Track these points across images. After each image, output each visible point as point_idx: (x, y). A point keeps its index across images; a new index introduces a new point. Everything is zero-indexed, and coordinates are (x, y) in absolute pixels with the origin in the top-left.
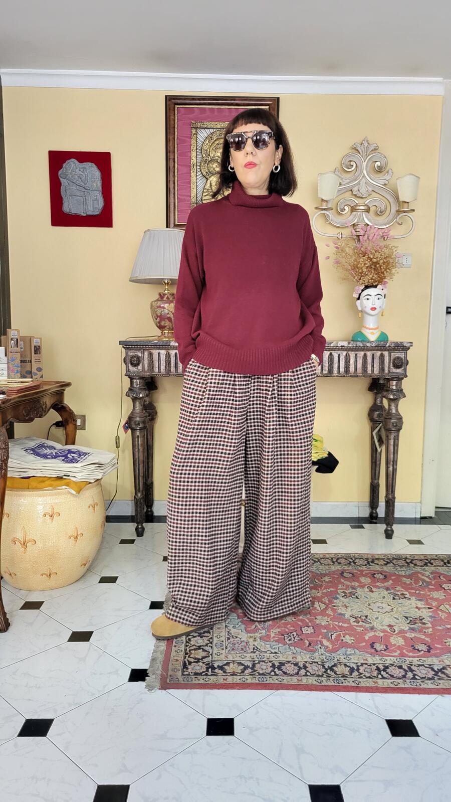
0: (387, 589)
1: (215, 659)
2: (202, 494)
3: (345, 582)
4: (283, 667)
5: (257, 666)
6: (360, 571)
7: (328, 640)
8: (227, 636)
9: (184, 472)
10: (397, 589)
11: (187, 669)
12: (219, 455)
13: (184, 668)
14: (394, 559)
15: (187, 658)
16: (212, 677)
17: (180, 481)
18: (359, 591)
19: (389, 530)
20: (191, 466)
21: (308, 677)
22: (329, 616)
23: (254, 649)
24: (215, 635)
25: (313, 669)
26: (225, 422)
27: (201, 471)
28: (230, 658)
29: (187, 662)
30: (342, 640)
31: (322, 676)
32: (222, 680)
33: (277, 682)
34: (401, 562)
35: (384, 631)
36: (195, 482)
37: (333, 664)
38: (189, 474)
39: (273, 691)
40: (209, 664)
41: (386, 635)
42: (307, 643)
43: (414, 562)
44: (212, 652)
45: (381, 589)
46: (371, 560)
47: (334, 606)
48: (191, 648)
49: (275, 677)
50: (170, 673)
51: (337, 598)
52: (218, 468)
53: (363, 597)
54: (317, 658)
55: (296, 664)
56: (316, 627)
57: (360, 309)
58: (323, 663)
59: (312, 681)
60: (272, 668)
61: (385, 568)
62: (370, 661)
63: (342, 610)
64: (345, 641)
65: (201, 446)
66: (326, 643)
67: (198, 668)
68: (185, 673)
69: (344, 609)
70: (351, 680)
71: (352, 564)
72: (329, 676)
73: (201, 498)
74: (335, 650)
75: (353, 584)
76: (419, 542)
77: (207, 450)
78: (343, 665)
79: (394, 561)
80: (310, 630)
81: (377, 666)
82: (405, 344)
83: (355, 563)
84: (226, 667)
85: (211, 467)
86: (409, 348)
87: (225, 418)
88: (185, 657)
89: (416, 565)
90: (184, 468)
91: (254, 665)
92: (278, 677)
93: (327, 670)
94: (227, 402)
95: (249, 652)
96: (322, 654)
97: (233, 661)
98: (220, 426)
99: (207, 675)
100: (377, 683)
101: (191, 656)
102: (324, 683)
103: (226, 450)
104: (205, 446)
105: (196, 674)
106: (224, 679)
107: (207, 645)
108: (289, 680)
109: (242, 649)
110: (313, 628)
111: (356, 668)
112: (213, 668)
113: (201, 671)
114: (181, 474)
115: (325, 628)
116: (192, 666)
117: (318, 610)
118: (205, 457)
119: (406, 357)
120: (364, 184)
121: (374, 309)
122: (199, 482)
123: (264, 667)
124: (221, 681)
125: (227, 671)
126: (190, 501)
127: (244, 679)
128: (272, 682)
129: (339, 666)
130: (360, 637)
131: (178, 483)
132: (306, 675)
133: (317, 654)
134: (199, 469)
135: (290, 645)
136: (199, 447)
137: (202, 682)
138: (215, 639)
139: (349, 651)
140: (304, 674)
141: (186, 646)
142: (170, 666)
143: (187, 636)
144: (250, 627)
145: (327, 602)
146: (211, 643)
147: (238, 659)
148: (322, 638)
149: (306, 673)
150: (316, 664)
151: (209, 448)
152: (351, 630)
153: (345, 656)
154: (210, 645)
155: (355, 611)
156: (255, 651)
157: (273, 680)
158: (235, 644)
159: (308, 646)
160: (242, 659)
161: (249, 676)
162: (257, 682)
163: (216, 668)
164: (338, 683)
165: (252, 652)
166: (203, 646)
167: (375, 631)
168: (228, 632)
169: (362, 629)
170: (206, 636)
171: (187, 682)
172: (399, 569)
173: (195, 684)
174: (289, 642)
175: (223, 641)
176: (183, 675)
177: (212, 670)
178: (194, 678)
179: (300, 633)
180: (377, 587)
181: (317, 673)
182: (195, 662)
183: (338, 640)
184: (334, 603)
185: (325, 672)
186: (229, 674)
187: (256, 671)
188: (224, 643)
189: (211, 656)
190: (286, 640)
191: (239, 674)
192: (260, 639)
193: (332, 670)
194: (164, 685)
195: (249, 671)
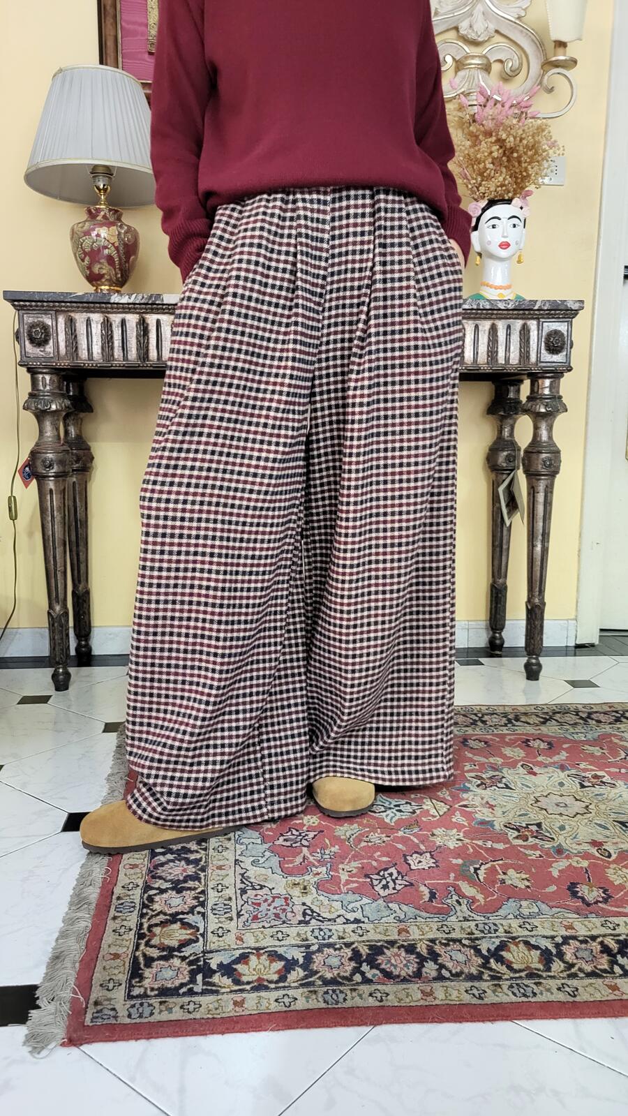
0: (563, 768)
1: (213, 947)
3: (476, 758)
4: (380, 959)
5: (318, 959)
6: (496, 735)
7: (473, 882)
8: (239, 885)
10: (582, 766)
11: (142, 978)
12: (254, 462)
13: (133, 977)
14: (555, 713)
15: (142, 947)
16: (206, 1000)
18: (509, 775)
19: (532, 664)
21: (447, 983)
22: (459, 827)
23: (304, 914)
24: (211, 884)
25: (455, 958)
28: (250, 941)
29: (141, 960)
30: (503, 881)
31: (479, 977)
32: (231, 1007)
33: (371, 1002)
34: (571, 718)
35: (586, 856)
37: (497, 942)
39: (365, 1029)
40: (198, 960)
41: (594, 865)
42: (426, 891)
43: (594, 716)
44: (206, 928)
45: (550, 769)
46: (514, 717)
47: (465, 806)
48: (154, 921)
49: (365, 989)
50: (96, 994)
51: (467, 790)
53: (519, 785)
54: (457, 929)
55: (411, 949)
56: (437, 853)
57: (478, 248)
58: (473, 940)
59: (457, 992)
60: (353, 964)
61: (544, 729)
62: (582, 931)
63: (483, 814)
64: (508, 882)
66: (469, 890)
67: (169, 974)
68: (136, 992)
69: (486, 810)
70: (553, 984)
71: (479, 723)
72: (496, 977)
74: (492, 908)
75: (492, 760)
76: (589, 684)
78: (521, 945)
79: (557, 717)
80: (427, 862)
81: (602, 943)
83: (484, 722)
84: (240, 967)
88: (137, 947)
89: (599, 721)
91: (308, 958)
92: (373, 987)
93: (487, 960)
95: (295, 921)
96: (466, 919)
97: (258, 949)
99: (191, 992)
100: (614, 988)
101: (153, 942)
102: (491, 998)
105: (164, 992)
106: (236, 1003)
107: (191, 911)
108: (402, 995)
109: (277, 916)
110: (432, 857)
111: (554, 951)
112: (208, 972)
113: (177, 983)
115: (458, 856)
116: (154, 970)
117: (434, 816)
119: (571, 331)
121: (504, 246)
123: (335, 961)
124: (229, 1010)
125: (245, 979)
127: (286, 1000)
128: (358, 1002)
129: (513, 947)
130: (538, 873)
132: (440, 978)
133: (453, 918)
135: (388, 899)
137: (177, 1014)
138: (211, 894)
139: (527, 907)
140: (434, 974)
141: (142, 916)
142: (98, 976)
143: (145, 892)
144: (292, 862)
145: (449, 798)
146: (202, 904)
147: (268, 942)
148: (456, 879)
149: (439, 970)
150: (457, 946)
152: (515, 858)
153: (521, 921)
154: (199, 909)
155: (511, 815)
156: (308, 918)
157: (362, 998)
158: (259, 905)
159: (430, 900)
160: (277, 943)
161: (301, 990)
162: (323, 1005)
163: (215, 972)
164: (525, 995)
165: (300, 922)
166: (183, 913)
167: (568, 857)
168: (242, 875)
169: (538, 853)
170: (190, 889)
171: (141, 1016)
172: (572, 730)
173: (161, 1024)
174: (382, 893)
175: (230, 899)
176: (130, 997)
177: (204, 978)
178: (157, 1005)
179: (404, 869)
180: (540, 764)
181: (466, 971)
182: (161, 958)
183: (494, 882)
184: (463, 800)
185: (485, 965)
186: (248, 987)
187: (317, 972)
188: (233, 904)
189: (201, 939)
190: (376, 888)
191: (273, 986)
192: (317, 889)
193: (500, 960)
194: (75, 1031)
195: (298, 973)
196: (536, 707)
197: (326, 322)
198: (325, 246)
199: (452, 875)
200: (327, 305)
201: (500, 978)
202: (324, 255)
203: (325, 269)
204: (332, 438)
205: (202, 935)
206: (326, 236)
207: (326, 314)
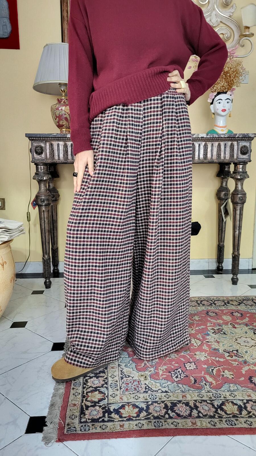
0: (247, 325)
1: (111, 402)
2: (97, 249)
3: (212, 320)
4: (175, 408)
5: (151, 407)
6: (220, 310)
7: (211, 376)
8: (120, 376)
9: (80, 229)
11: (85, 414)
12: (113, 213)
13: (81, 414)
14: (244, 300)
15: (84, 401)
16: (109, 424)
17: (77, 238)
18: (225, 328)
19: (234, 278)
20: (86, 223)
21: (201, 419)
22: (205, 351)
23: (146, 388)
24: (110, 375)
26: (117, 183)
27: (96, 227)
28: (125, 400)
29: (84, 406)
30: (223, 376)
31: (213, 417)
32: (119, 427)
33: (172, 426)
34: (250, 303)
36: (91, 238)
37: (221, 402)
38: (85, 231)
39: (170, 438)
40: (105, 407)
42: (192, 379)
44: (108, 394)
45: (242, 326)
46: (227, 302)
47: (208, 342)
48: (88, 390)
49: (170, 421)
50: (68, 420)
51: (208, 335)
52: (112, 225)
53: (229, 333)
54: (205, 396)
56: (197, 362)
57: (213, 111)
58: (211, 401)
59: (205, 423)
61: (239, 308)
62: (254, 398)
63: (215, 346)
64: (225, 376)
65: (96, 204)
66: (210, 379)
67: (95, 413)
68: (83, 420)
69: (216, 344)
70: (243, 420)
71: (213, 305)
72: (220, 417)
73: (97, 252)
74: (219, 387)
75: (218, 321)
77: (102, 208)
78: (230, 403)
79: (245, 302)
80: (193, 366)
82: (250, 135)
83: (215, 304)
84: (122, 411)
85: (106, 224)
86: (253, 139)
87: (118, 179)
88: (82, 401)
90: (80, 225)
91: (148, 407)
92: (173, 420)
93: (217, 409)
94: (120, 163)
95: (142, 391)
96: (208, 392)
97: (128, 403)
98: (114, 186)
99: (103, 421)
101: (88, 399)
102: (218, 426)
103: (119, 208)
104: (99, 204)
105: (94, 421)
106: (121, 426)
107: (103, 385)
108: (184, 424)
109: (135, 389)
110: (195, 364)
111: (243, 406)
112: (110, 413)
113: (98, 417)
114: (78, 230)
115: (205, 364)
116: (89, 411)
117: (196, 346)
118: (100, 215)
119: (250, 146)
120: (214, 16)
121: (224, 110)
122: (94, 238)
123: (158, 409)
124: (118, 429)
125: (124, 416)
126: (86, 256)
127: (140, 425)
128: (167, 427)
129: (227, 404)
130: (237, 372)
131: (75, 239)
132: (199, 417)
133: (203, 391)
134: (95, 226)
135: (178, 383)
136: (94, 206)
137: (99, 430)
138: (110, 379)
139: (233, 387)
140: (196, 415)
141: (84, 388)
142: (68, 413)
143: (84, 378)
144: (140, 366)
145: (201, 338)
146: (106, 383)
147: (132, 400)
148: (205, 374)
149: (198, 413)
150: (205, 403)
151: (104, 206)
152: (228, 365)
153: (230, 393)
154: (105, 385)
155: (226, 346)
156: (147, 390)
157: (168, 425)
158: (128, 384)
159: (195, 383)
160: (136, 401)
161: (145, 421)
162: (154, 428)
163: (112, 412)
164: (232, 425)
165: (144, 392)
166: (99, 387)
167: (249, 365)
168: (121, 371)
169: (237, 363)
170: (101, 377)
171: (85, 431)
172: (250, 308)
173: (93, 434)
174: (176, 380)
175: (117, 381)
176: (81, 422)
177: (108, 415)
178: (91, 426)
179: (184, 369)
180: (237, 323)
181: (209, 414)
182: (92, 406)
183: (219, 376)
184: (207, 339)
185: (216, 412)
186: (125, 419)
187: (151, 413)
188: (118, 383)
189: (106, 398)
190: (174, 378)
191: (134, 419)
192: (150, 377)
193: (222, 409)
194: (61, 436)
195: (144, 414)
196: (236, 297)
197: (142, 152)
198: (141, 120)
199: (203, 372)
200: (142, 145)
201: (222, 417)
202: (141, 124)
203: (141, 130)
204: (146, 200)
205: (107, 397)
206: (141, 116)
207: (142, 149)
